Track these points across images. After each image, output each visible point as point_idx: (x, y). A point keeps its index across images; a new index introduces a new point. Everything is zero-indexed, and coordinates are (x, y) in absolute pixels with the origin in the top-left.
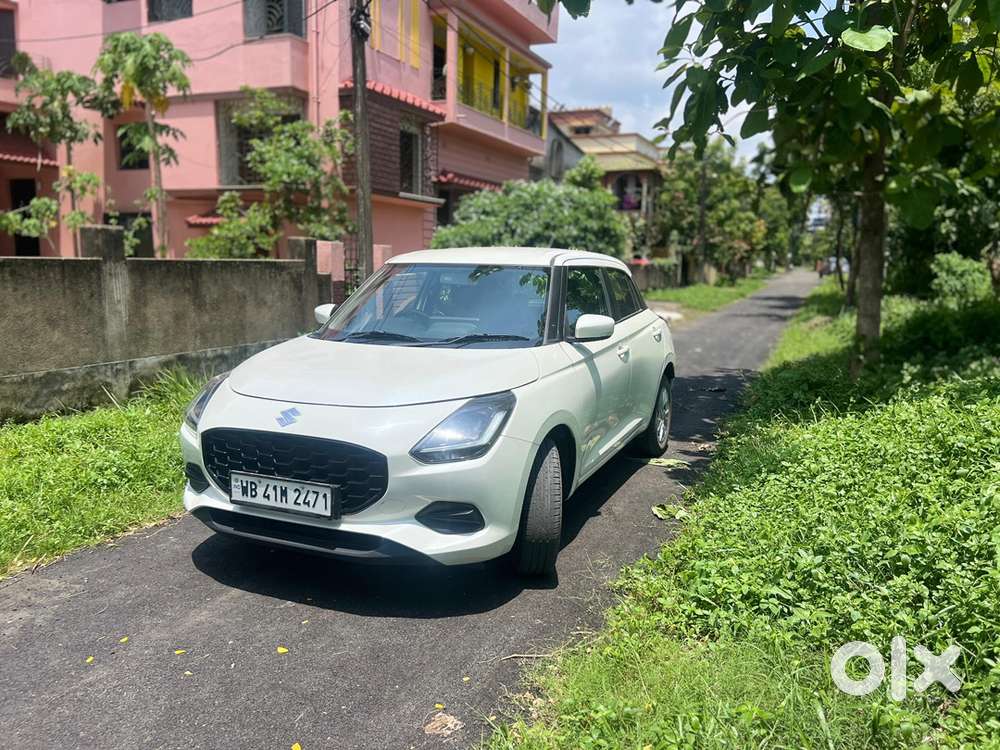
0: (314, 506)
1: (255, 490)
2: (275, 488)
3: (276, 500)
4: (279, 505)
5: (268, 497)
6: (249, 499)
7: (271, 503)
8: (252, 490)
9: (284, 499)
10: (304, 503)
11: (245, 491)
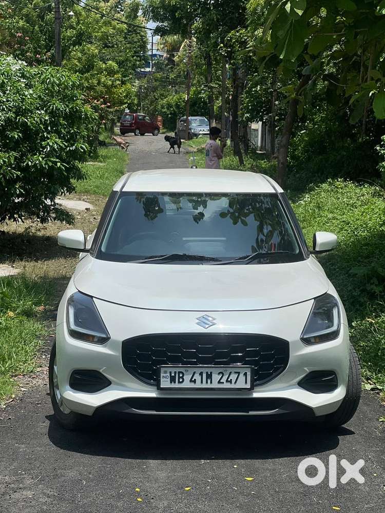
0: (235, 382)
1: (182, 377)
2: (201, 374)
3: (202, 382)
4: (204, 386)
5: (195, 381)
6: (177, 385)
7: (198, 385)
8: (179, 377)
9: (209, 381)
10: (227, 381)
11: (173, 380)
